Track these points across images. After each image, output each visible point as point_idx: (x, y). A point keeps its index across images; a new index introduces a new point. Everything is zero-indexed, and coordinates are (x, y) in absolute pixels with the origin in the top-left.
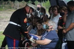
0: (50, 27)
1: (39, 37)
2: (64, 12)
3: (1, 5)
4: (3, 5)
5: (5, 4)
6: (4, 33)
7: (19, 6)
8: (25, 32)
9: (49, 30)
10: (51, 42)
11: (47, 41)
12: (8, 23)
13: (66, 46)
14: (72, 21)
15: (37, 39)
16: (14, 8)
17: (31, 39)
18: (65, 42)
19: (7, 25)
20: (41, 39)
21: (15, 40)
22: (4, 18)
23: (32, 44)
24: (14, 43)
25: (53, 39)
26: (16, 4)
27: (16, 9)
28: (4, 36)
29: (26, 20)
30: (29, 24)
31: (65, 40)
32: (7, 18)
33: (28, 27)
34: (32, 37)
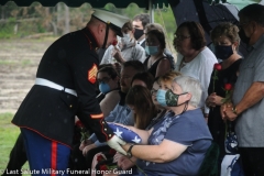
0: (181, 100)
1: (143, 135)
2: (230, 44)
3: (8, 20)
4: (14, 19)
5: (21, 14)
6: (16, 120)
7: (71, 24)
8: (93, 117)
9: (178, 111)
10: (186, 152)
11: (170, 149)
12: (32, 84)
13: (234, 167)
14: (253, 76)
15: (137, 140)
16: (52, 29)
17: (115, 141)
18: (233, 151)
19: (28, 90)
20: (150, 142)
21: (54, 145)
22: (16, 67)
23: (117, 158)
24: (54, 155)
25: (194, 142)
26: (58, 14)
27: (60, 31)
28: (16, 132)
29: (93, 73)
30: (107, 87)
31: (233, 145)
32: (26, 64)
33: (103, 97)
34: (118, 133)
